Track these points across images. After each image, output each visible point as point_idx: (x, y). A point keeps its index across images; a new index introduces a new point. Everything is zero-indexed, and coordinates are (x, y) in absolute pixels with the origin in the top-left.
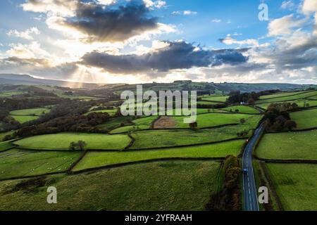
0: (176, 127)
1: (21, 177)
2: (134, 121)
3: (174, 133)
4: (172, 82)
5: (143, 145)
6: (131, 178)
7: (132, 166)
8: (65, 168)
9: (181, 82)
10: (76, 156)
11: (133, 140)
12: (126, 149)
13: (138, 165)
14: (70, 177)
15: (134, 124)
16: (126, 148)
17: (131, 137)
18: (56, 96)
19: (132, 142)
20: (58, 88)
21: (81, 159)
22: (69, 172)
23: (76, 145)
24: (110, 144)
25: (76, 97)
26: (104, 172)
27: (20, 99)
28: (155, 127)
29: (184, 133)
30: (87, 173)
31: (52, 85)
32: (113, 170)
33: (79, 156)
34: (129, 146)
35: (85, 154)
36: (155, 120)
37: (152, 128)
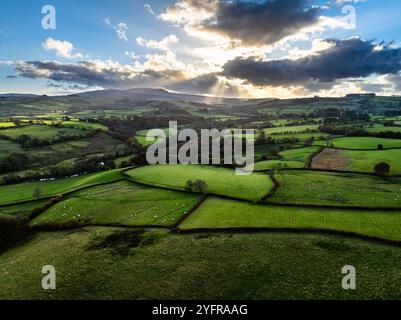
0: (349, 168)
1: (117, 225)
2: (281, 153)
3: (346, 180)
4: (344, 95)
5: (291, 197)
6: (265, 261)
7: (269, 236)
8: (173, 219)
9: (357, 96)
10: (191, 201)
11: (277, 185)
12: (264, 202)
13: (278, 235)
14: (174, 237)
15: (280, 158)
16: (263, 199)
17: (274, 180)
18: (188, 113)
19: (274, 190)
20: (193, 104)
21: (196, 207)
22: (174, 229)
23: (194, 184)
24: (241, 187)
25: (212, 116)
26: (223, 238)
27: (149, 116)
28: (314, 166)
29: (366, 181)
30: (197, 235)
31: (187, 101)
32: (237, 237)
33: (196, 203)
34: (269, 196)
35: (204, 199)
36: (315, 154)
37: (308, 168)
